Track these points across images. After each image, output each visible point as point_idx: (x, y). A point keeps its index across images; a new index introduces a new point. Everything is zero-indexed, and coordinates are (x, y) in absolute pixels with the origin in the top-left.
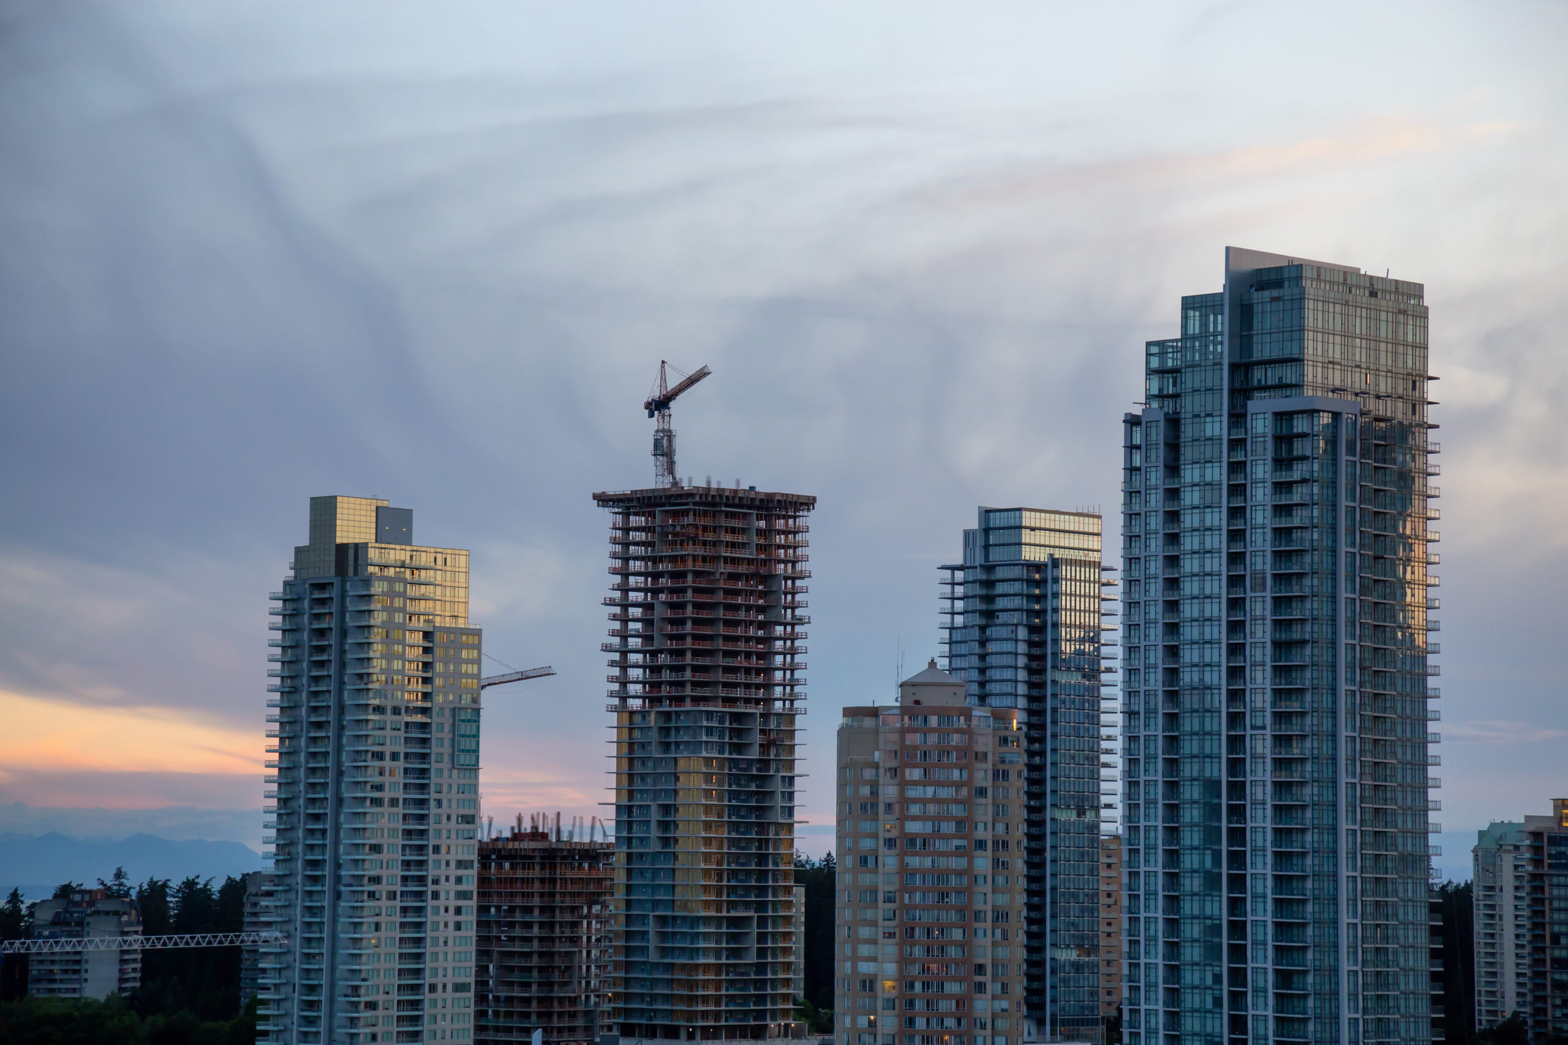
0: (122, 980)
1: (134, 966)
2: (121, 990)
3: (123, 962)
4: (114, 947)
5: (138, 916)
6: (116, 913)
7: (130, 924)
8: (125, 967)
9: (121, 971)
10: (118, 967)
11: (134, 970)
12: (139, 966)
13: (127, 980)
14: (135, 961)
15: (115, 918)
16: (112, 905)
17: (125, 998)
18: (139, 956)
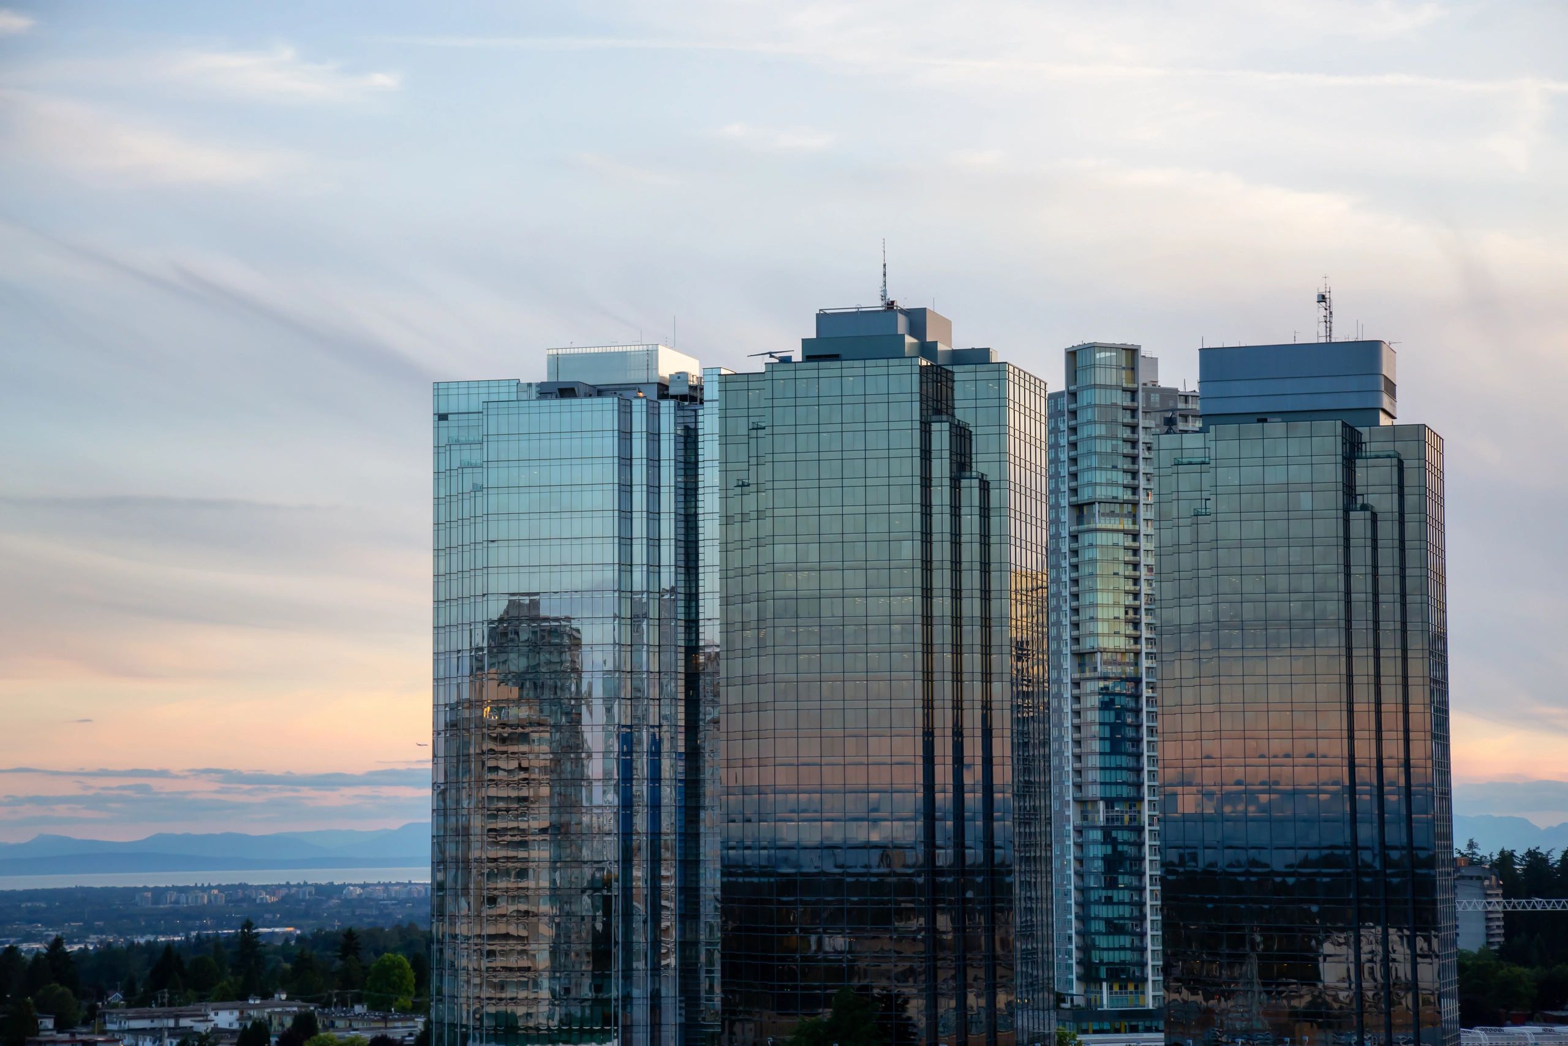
0: (1488, 936)
1: (1498, 923)
2: (1489, 944)
3: (1488, 919)
4: (1480, 908)
5: (1497, 880)
6: (1479, 878)
7: (1490, 887)
8: (1491, 924)
9: (1488, 927)
10: (1483, 924)
11: (1498, 927)
12: (1502, 923)
13: (1493, 935)
14: (1498, 919)
15: (1478, 883)
16: (1473, 872)
17: (1495, 951)
18: (1501, 915)
